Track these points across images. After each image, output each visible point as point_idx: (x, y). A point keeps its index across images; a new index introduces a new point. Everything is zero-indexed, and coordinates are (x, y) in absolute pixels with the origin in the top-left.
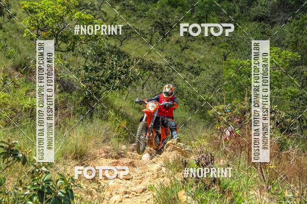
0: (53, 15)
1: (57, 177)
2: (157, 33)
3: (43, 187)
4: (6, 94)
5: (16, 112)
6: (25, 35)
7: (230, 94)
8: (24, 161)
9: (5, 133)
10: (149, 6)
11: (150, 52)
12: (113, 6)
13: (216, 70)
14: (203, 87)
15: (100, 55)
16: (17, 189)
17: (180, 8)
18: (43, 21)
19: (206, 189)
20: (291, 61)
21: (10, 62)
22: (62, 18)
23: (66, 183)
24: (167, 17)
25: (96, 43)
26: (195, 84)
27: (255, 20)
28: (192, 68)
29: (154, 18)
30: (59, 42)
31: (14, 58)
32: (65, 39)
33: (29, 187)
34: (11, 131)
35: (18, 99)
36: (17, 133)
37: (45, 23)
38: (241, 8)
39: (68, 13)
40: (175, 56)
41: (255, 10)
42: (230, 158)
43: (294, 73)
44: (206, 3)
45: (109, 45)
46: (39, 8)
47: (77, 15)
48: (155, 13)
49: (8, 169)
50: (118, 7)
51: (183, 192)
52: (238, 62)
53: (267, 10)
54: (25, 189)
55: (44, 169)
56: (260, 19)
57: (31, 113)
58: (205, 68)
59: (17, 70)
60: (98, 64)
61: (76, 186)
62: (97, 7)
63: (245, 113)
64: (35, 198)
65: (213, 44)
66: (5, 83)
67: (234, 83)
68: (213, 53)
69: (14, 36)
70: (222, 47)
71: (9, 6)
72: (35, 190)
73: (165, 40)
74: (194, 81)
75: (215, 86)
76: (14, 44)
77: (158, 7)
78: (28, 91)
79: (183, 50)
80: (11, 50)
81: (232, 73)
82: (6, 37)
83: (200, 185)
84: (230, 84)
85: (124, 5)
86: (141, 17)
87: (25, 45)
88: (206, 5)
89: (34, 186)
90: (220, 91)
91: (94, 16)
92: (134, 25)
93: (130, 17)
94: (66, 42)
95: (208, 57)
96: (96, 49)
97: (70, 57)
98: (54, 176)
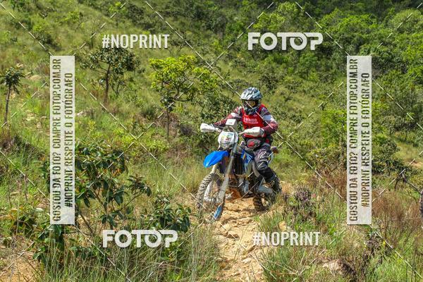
0: (175, 70)
1: (176, 207)
2: (264, 86)
3: (165, 215)
4: (135, 137)
5: (143, 152)
6: (152, 87)
7: (327, 140)
8: (149, 193)
10: (258, 62)
12: (226, 62)
13: (315, 119)
14: (303, 133)
15: (215, 105)
16: (143, 216)
17: (284, 65)
18: (167, 75)
19: (303, 220)
20: (381, 112)
21: (139, 110)
22: (183, 72)
23: (184, 212)
24: (273, 72)
25: (212, 94)
26: (296, 131)
28: (294, 116)
29: (262, 73)
30: (180, 93)
31: (143, 106)
32: (185, 91)
33: (152, 215)
34: (139, 168)
35: (145, 141)
36: (144, 170)
37: (169, 77)
38: (338, 65)
39: (188, 68)
40: (280, 106)
43: (383, 122)
44: (307, 60)
45: (222, 96)
46: (164, 64)
47: (196, 69)
48: (262, 69)
49: (136, 199)
50: (230, 64)
51: (284, 223)
52: (335, 111)
54: (150, 216)
55: (165, 199)
57: (156, 153)
58: (305, 116)
59: (145, 116)
60: (213, 112)
61: (191, 215)
64: (158, 224)
65: (313, 96)
66: (134, 128)
67: (330, 130)
68: (312, 104)
69: (143, 88)
70: (320, 99)
71: (139, 63)
72: (158, 217)
73: (271, 92)
74: (295, 128)
75: (314, 132)
76: (143, 94)
77: (265, 63)
78: (153, 135)
79: (286, 101)
80: (140, 99)
81: (328, 121)
82: (136, 88)
83: (299, 217)
84: (327, 130)
85: (236, 61)
86: (251, 72)
88: (307, 63)
89: (156, 214)
90: (318, 137)
91: (210, 71)
92: (243, 79)
93: (241, 72)
94: (185, 93)
95: (308, 107)
96: (212, 99)
97: (189, 106)
98: (173, 206)
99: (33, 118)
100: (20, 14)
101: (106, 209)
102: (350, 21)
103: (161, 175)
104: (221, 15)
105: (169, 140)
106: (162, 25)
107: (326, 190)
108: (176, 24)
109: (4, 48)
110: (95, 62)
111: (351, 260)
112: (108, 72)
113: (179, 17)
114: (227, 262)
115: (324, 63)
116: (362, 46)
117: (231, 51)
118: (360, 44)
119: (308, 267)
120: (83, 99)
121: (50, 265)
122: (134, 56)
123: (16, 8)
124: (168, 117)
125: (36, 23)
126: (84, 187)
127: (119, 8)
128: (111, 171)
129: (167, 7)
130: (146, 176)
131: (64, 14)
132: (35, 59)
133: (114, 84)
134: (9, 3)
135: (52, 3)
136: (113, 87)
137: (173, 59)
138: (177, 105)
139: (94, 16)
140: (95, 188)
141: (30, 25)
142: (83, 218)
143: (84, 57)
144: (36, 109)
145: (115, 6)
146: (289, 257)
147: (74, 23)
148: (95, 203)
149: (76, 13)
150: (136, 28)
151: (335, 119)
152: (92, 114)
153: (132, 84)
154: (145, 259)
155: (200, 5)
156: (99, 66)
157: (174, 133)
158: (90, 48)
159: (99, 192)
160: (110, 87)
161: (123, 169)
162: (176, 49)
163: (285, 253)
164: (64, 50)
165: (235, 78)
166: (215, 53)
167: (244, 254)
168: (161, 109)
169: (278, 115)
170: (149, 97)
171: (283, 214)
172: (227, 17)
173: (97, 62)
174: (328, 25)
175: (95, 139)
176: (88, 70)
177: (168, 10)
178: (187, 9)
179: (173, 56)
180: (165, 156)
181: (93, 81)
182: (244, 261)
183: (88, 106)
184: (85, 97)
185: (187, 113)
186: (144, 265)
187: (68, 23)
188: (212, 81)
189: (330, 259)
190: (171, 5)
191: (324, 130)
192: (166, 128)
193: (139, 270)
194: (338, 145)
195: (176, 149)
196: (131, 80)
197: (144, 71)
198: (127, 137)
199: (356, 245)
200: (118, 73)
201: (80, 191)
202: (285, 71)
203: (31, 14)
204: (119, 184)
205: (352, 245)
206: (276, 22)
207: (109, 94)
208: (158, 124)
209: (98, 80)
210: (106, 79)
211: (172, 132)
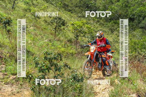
0: (79, 26)
1: (79, 73)
2: (110, 32)
3: (75, 76)
4: (65, 49)
5: (68, 54)
6: (71, 31)
7: (132, 51)
8: (70, 68)
9: (64, 60)
10: (108, 23)
11: (108, 37)
12: (97, 23)
16: (67, 76)
17: (117, 24)
21: (66, 39)
22: (82, 27)
23: (82, 75)
24: (113, 27)
25: (92, 34)
27: (140, 28)
29: (109, 27)
30: (81, 34)
31: (68, 38)
33: (71, 76)
34: (66, 59)
35: (68, 50)
36: (68, 60)
37: (77, 28)
38: (136, 24)
39: (83, 25)
40: (115, 39)
41: (140, 25)
42: (131, 70)
46: (75, 24)
47: (86, 25)
48: (109, 25)
49: (65, 70)
50: (98, 24)
51: (116, 80)
52: (135, 41)
53: (144, 25)
55: (75, 71)
56: (142, 28)
57: (72, 54)
59: (68, 41)
62: (92, 24)
63: (136, 57)
64: (73, 79)
66: (65, 45)
67: (133, 47)
69: (68, 32)
71: (67, 23)
72: (73, 77)
73: (112, 34)
77: (111, 24)
78: (71, 48)
79: (118, 37)
80: (67, 36)
81: (133, 44)
82: (66, 32)
84: (132, 47)
85: (100, 23)
86: (105, 27)
87: (71, 34)
89: (72, 76)
91: (91, 26)
92: (103, 29)
93: (102, 26)
96: (92, 36)
97: (84, 38)
98: (78, 73)
99: (31, 42)
100: (27, 6)
101: (55, 74)
102: (141, 9)
103: (74, 62)
104: (95, 7)
105: (76, 50)
106: (75, 10)
107: (132, 68)
108: (80, 10)
109: (21, 18)
110: (52, 23)
111: (141, 93)
112: (56, 26)
113: (80, 7)
114: (96, 93)
115: (131, 24)
116: (145, 18)
117: (99, 19)
118: (145, 17)
119: (125, 96)
120: (47, 35)
121: (36, 92)
122: (65, 21)
123: (26, 5)
124: (77, 42)
125: (32, 10)
126: (48, 66)
127: (60, 4)
128: (57, 60)
129: (77, 4)
130: (68, 62)
131: (42, 6)
132: (31, 22)
133: (58, 30)
134: (23, 3)
135: (37, 3)
136: (58, 31)
137: (79, 22)
138: (79, 38)
139: (52, 7)
140: (51, 66)
141: (30, 10)
142: (47, 76)
143: (48, 21)
144: (32, 39)
145: (59, 4)
146: (118, 92)
147: (45, 9)
148: (51, 71)
149: (46, 6)
150: (66, 11)
151: (135, 43)
152: (51, 41)
153: (64, 30)
154: (68, 91)
155: (88, 3)
156: (53, 24)
157: (78, 48)
158: (50, 18)
159: (53, 68)
160: (57, 31)
161: (61, 60)
162: (79, 18)
163: (117, 90)
164: (41, 19)
165: (100, 29)
166: (93, 20)
167: (102, 90)
168: (74, 39)
169: (115, 42)
170: (70, 35)
171: (116, 77)
172: (97, 7)
173: (53, 23)
174: (133, 10)
175: (51, 49)
176: (49, 26)
177: (77, 5)
178: (83, 5)
179: (78, 21)
180: (75, 55)
181: (51, 29)
182: (102, 92)
183: (49, 38)
184: (48, 35)
185: (83, 41)
186: (68, 93)
187: (43, 9)
188: (92, 30)
189: (133, 93)
190: (78, 3)
191: (131, 47)
192: (76, 46)
193: (66, 95)
194: (136, 52)
195: (79, 53)
196: (64, 29)
197: (68, 26)
198: (62, 49)
199: (143, 88)
200: (59, 27)
201: (46, 67)
202: (118, 26)
203: (30, 7)
204: (60, 65)
205: (141, 88)
206: (115, 9)
207: (56, 34)
208: (73, 44)
209: (53, 29)
210: (55, 29)
211: (78, 47)
